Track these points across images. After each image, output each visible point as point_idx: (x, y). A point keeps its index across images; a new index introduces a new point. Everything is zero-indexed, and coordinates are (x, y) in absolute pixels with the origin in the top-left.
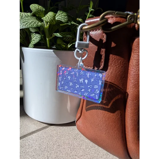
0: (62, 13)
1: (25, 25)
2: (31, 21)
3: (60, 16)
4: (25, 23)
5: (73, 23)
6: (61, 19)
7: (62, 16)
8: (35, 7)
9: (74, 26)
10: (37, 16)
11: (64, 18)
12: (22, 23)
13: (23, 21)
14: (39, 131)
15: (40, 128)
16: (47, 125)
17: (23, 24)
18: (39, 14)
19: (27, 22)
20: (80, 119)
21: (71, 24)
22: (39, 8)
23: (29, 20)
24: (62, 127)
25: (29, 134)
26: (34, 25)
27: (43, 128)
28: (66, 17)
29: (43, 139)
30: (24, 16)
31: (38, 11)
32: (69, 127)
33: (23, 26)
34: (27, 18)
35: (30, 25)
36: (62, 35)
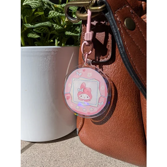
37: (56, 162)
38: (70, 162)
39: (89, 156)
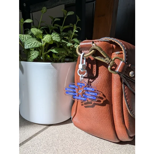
0: (55, 35)
1: (31, 46)
2: (34, 42)
3: (55, 37)
4: (30, 44)
5: (63, 41)
6: (56, 39)
7: (56, 37)
8: (35, 31)
9: (64, 44)
10: (37, 37)
11: (58, 38)
12: (27, 44)
13: (27, 42)
14: (41, 132)
15: (41, 129)
16: (46, 126)
17: (29, 45)
18: (39, 36)
19: (31, 43)
20: (75, 116)
21: (62, 42)
22: (38, 32)
23: (32, 41)
24: (59, 126)
25: (33, 135)
26: (37, 45)
27: (44, 129)
28: (59, 38)
29: (47, 137)
30: (27, 38)
31: (38, 34)
32: (64, 125)
33: (28, 47)
34: (31, 39)
35: (34, 45)
36: (57, 52)
37: (62, 141)
38: (72, 142)
39: (85, 139)
